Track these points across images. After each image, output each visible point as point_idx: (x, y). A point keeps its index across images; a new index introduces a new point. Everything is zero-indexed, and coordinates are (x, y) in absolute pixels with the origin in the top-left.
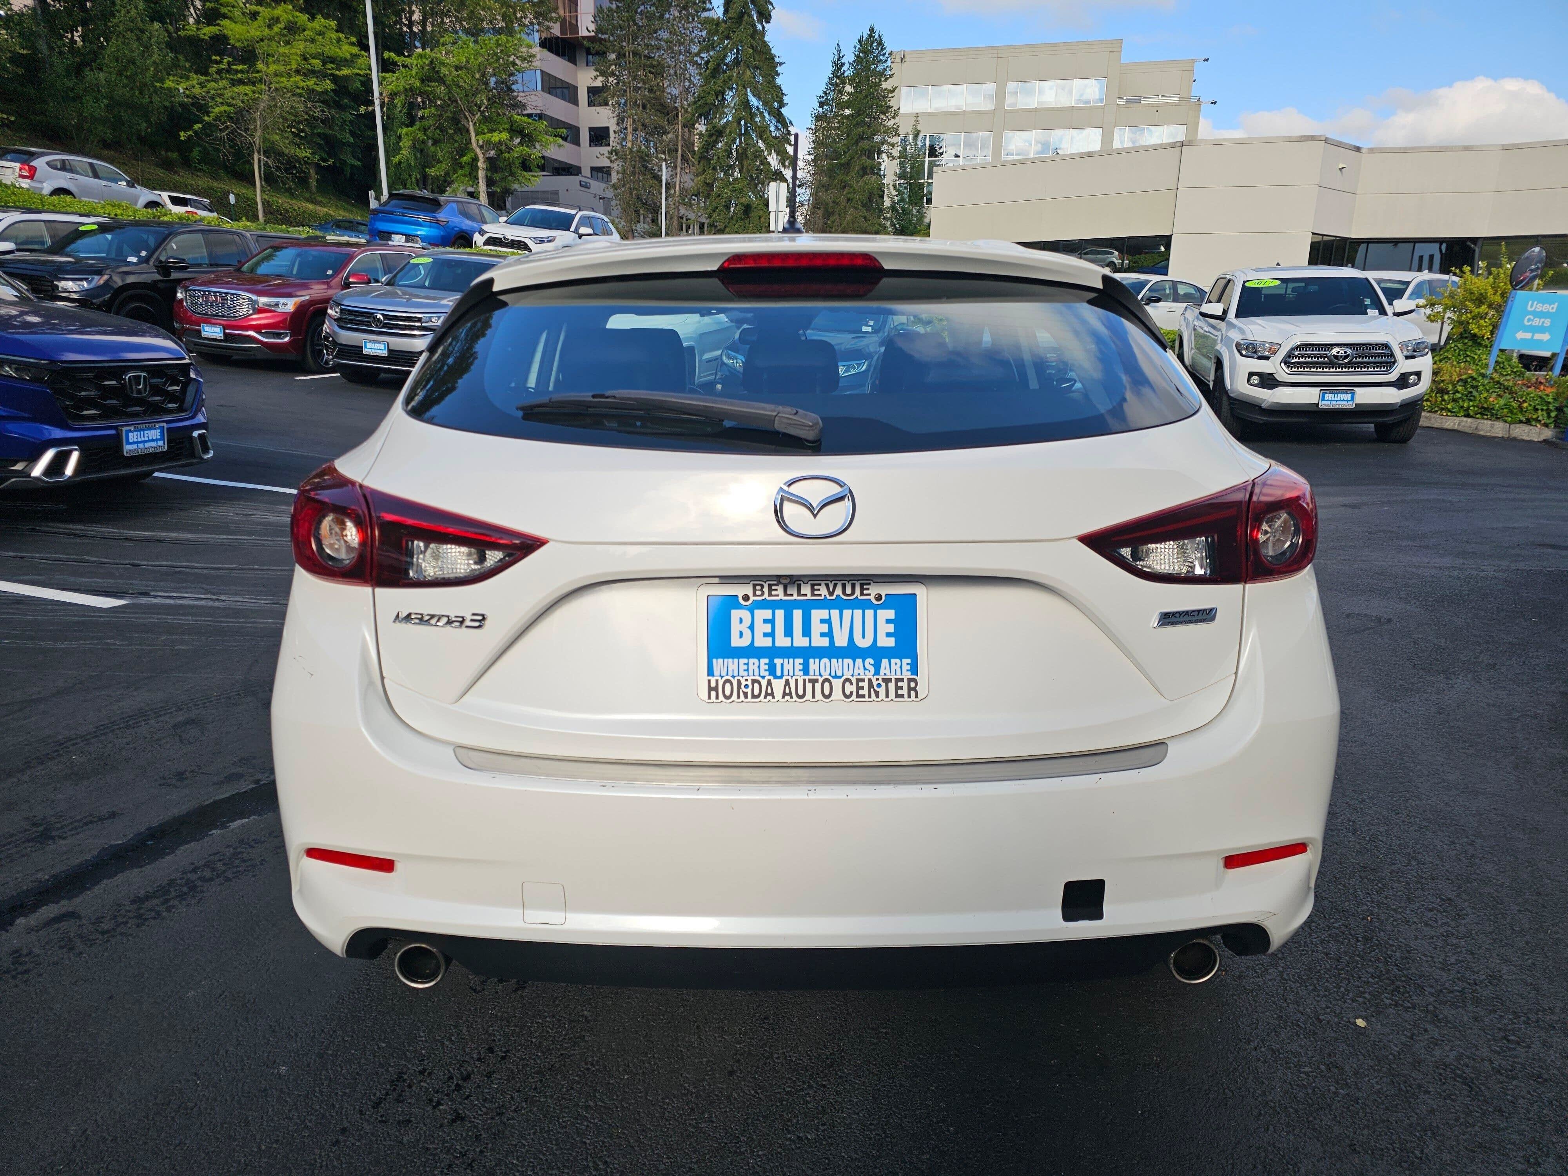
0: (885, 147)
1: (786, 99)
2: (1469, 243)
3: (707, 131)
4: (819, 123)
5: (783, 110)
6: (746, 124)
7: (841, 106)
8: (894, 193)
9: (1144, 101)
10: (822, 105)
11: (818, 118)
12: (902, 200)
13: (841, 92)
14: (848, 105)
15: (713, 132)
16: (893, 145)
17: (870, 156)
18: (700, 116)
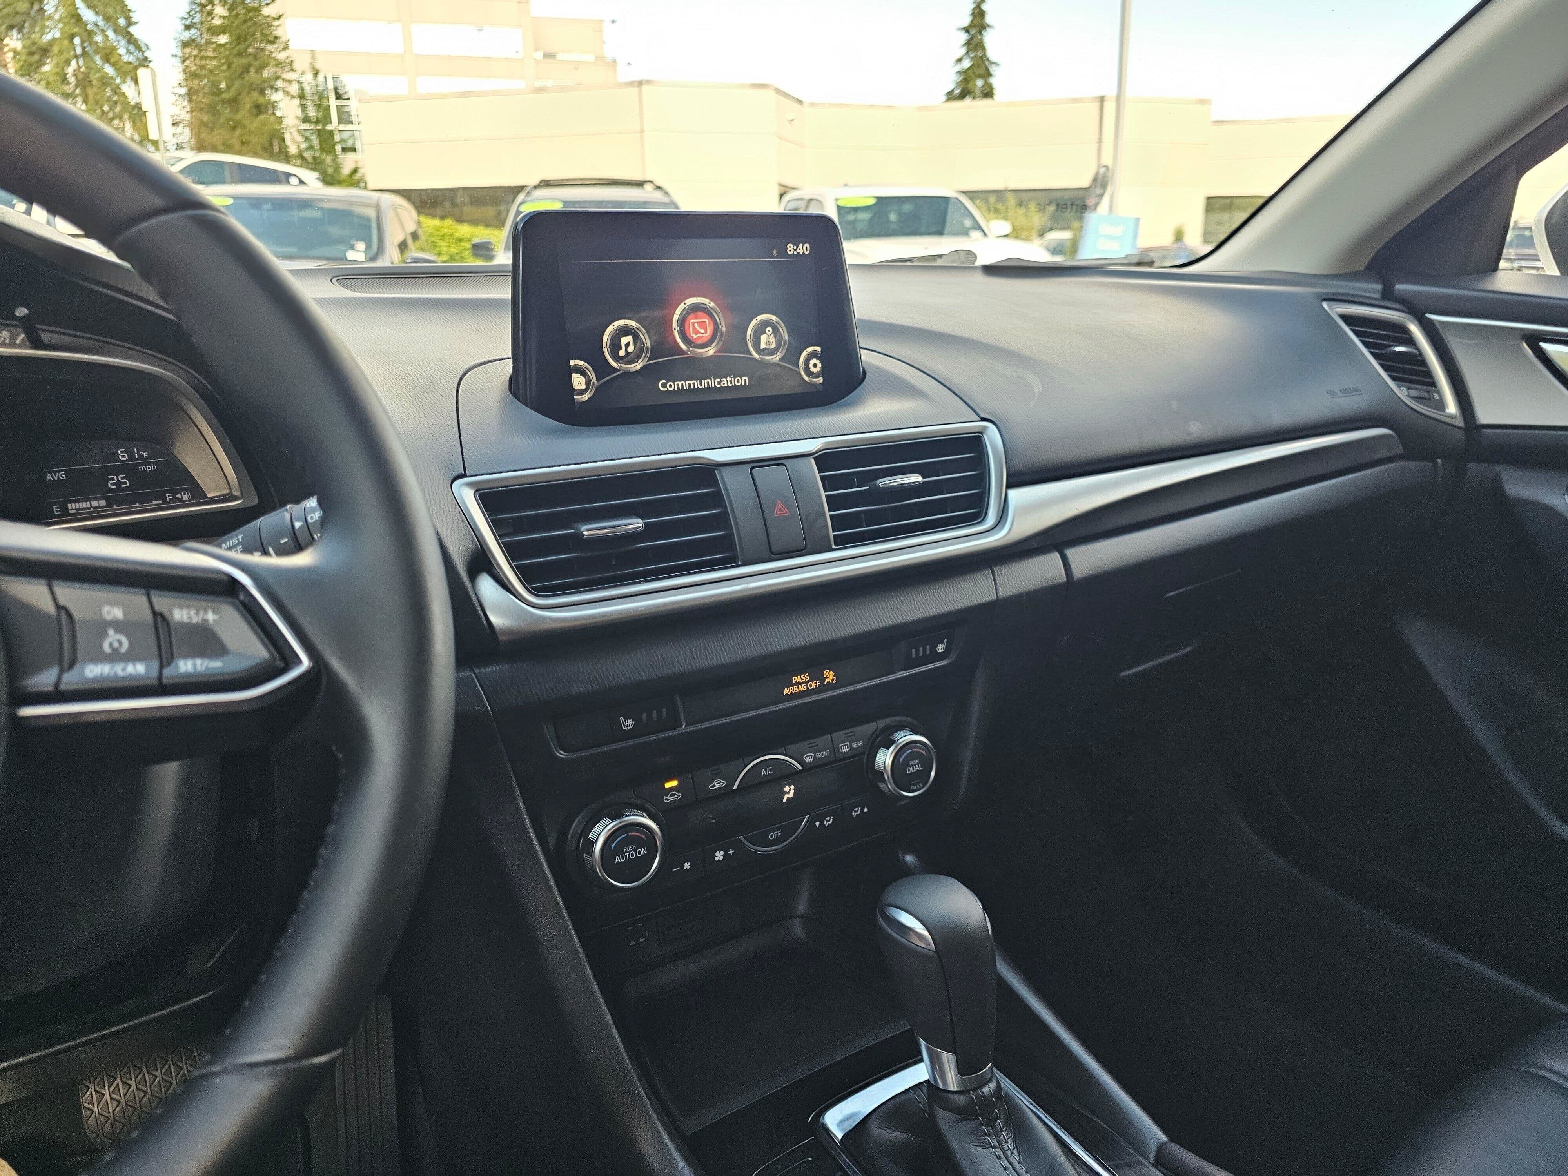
0: (279, 84)
1: (135, 17)
3: (24, 47)
4: (188, 50)
5: (132, 30)
6: (82, 42)
7: (216, 31)
8: (300, 139)
9: (560, 57)
10: (188, 27)
11: (185, 44)
12: (311, 147)
13: (210, 14)
14: (222, 30)
15: (34, 49)
16: (290, 82)
17: (262, 92)
18: (11, 27)
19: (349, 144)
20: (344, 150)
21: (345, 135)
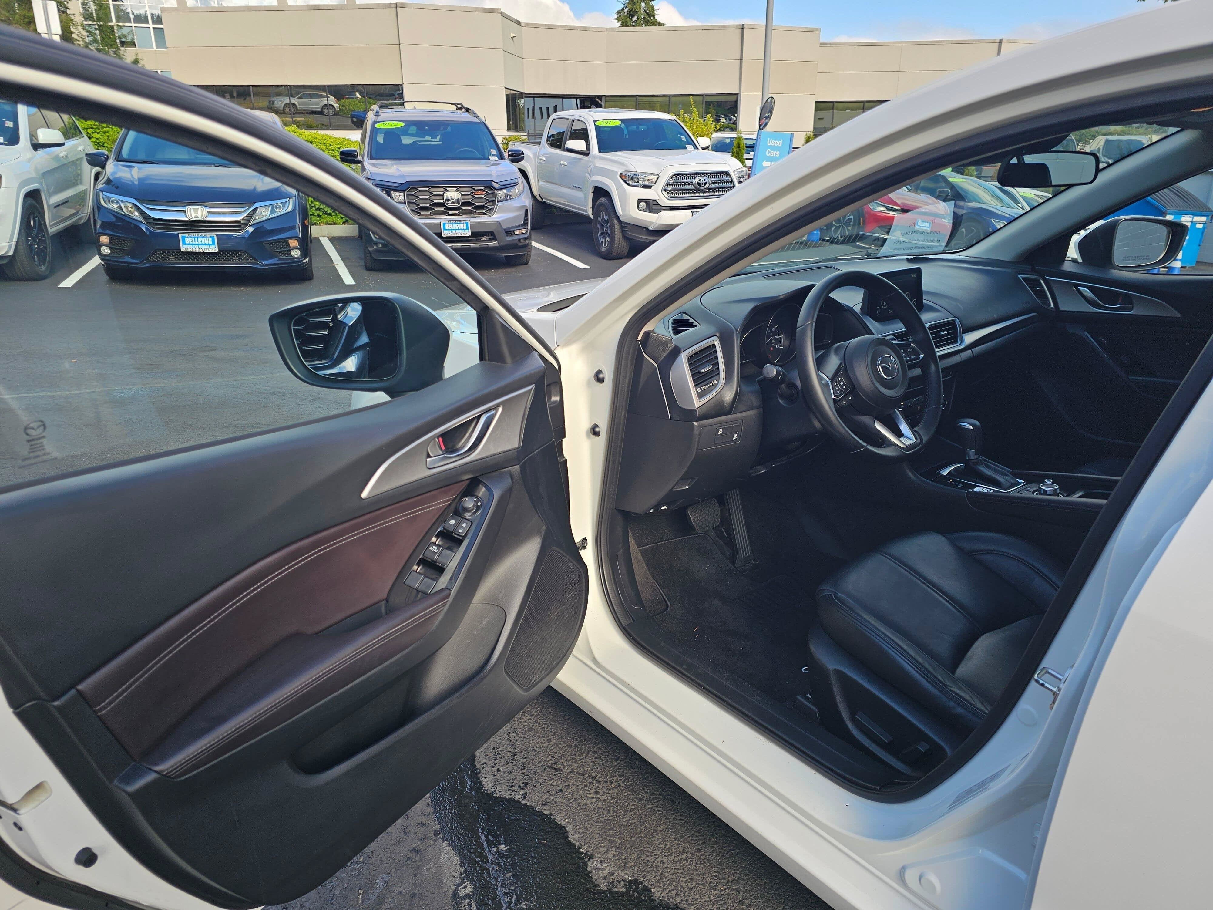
2: (597, 100)
8: (85, 33)
19: (129, 39)
20: (123, 43)
21: (125, 31)
